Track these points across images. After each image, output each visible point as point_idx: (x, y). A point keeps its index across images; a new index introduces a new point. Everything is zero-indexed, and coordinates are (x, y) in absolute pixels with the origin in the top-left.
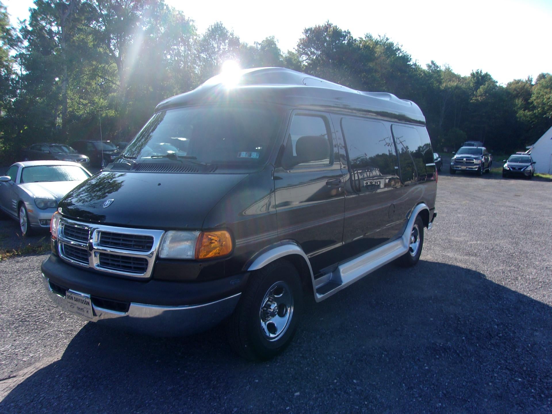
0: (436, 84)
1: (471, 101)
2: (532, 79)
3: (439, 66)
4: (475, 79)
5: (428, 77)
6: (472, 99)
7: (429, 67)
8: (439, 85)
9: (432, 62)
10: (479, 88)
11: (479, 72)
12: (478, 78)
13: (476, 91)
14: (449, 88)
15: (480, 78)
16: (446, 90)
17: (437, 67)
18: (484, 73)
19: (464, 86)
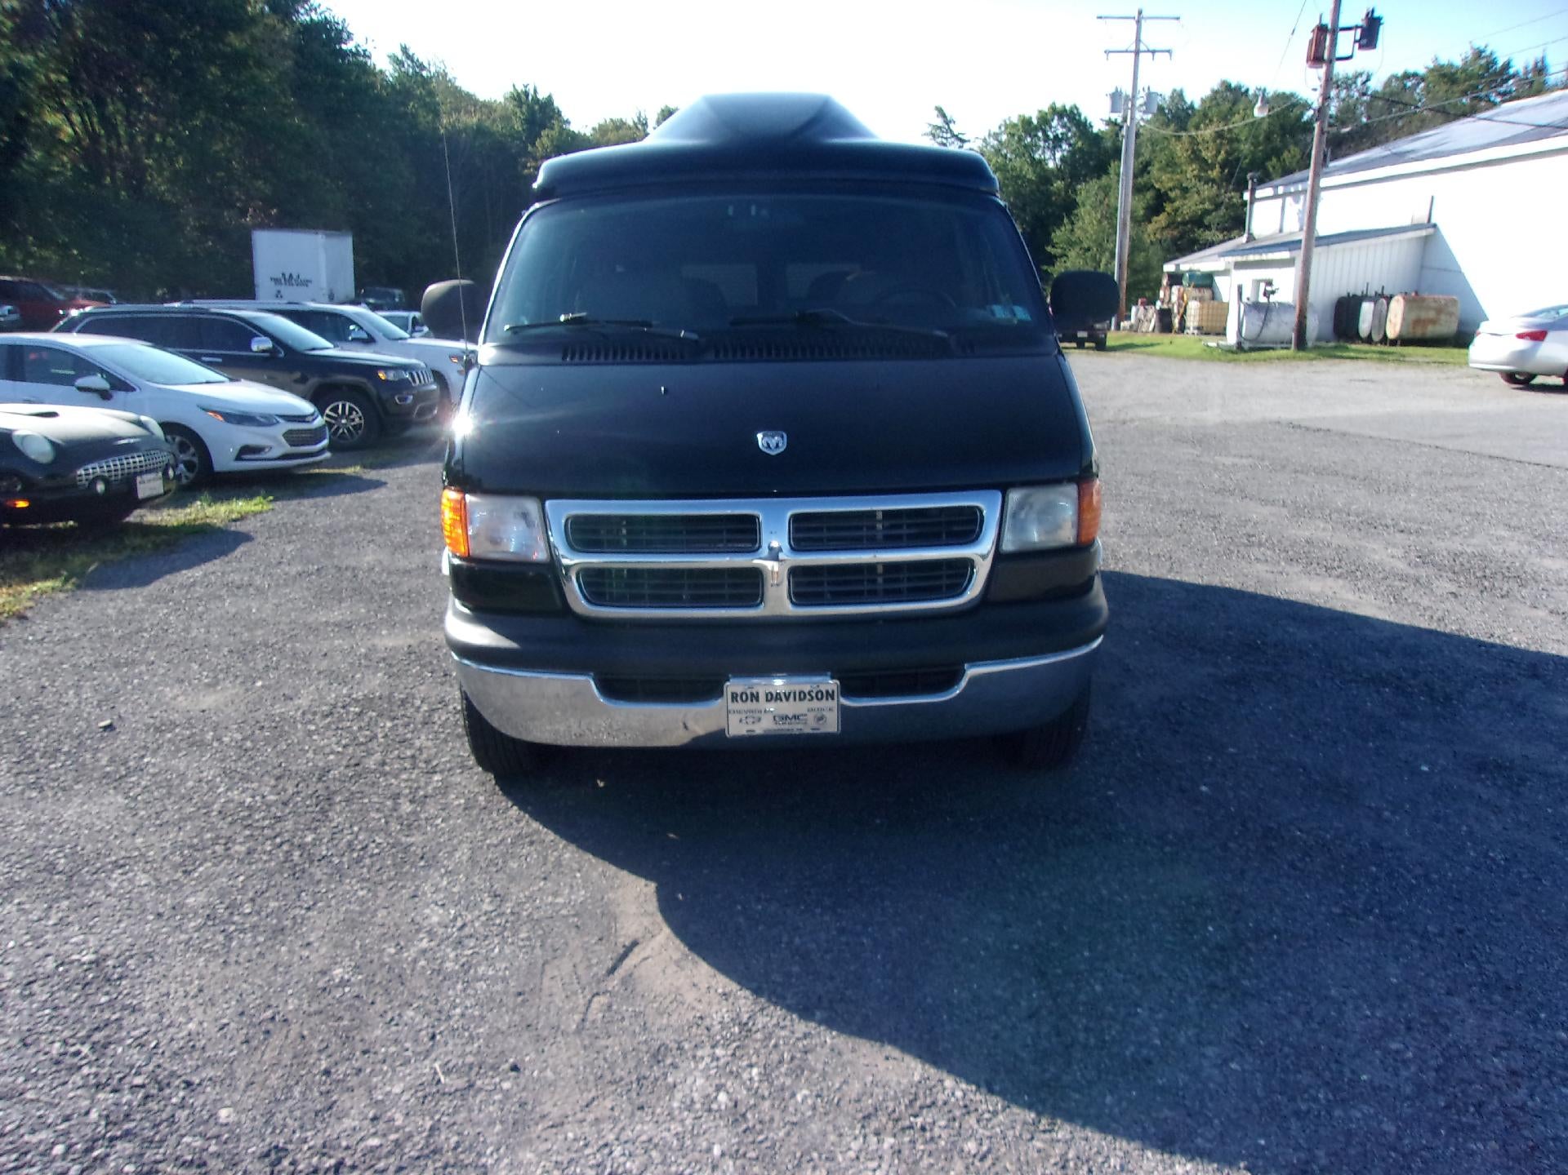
0: (424, 118)
1: (526, 171)
2: (646, 119)
3: (426, 64)
4: (524, 110)
5: (399, 93)
6: (525, 167)
7: (398, 62)
8: (433, 121)
9: (405, 50)
10: (540, 136)
11: (532, 92)
12: (530, 108)
13: (533, 145)
14: (459, 132)
15: (537, 107)
16: (454, 135)
17: (422, 67)
18: (542, 96)
19: (498, 127)
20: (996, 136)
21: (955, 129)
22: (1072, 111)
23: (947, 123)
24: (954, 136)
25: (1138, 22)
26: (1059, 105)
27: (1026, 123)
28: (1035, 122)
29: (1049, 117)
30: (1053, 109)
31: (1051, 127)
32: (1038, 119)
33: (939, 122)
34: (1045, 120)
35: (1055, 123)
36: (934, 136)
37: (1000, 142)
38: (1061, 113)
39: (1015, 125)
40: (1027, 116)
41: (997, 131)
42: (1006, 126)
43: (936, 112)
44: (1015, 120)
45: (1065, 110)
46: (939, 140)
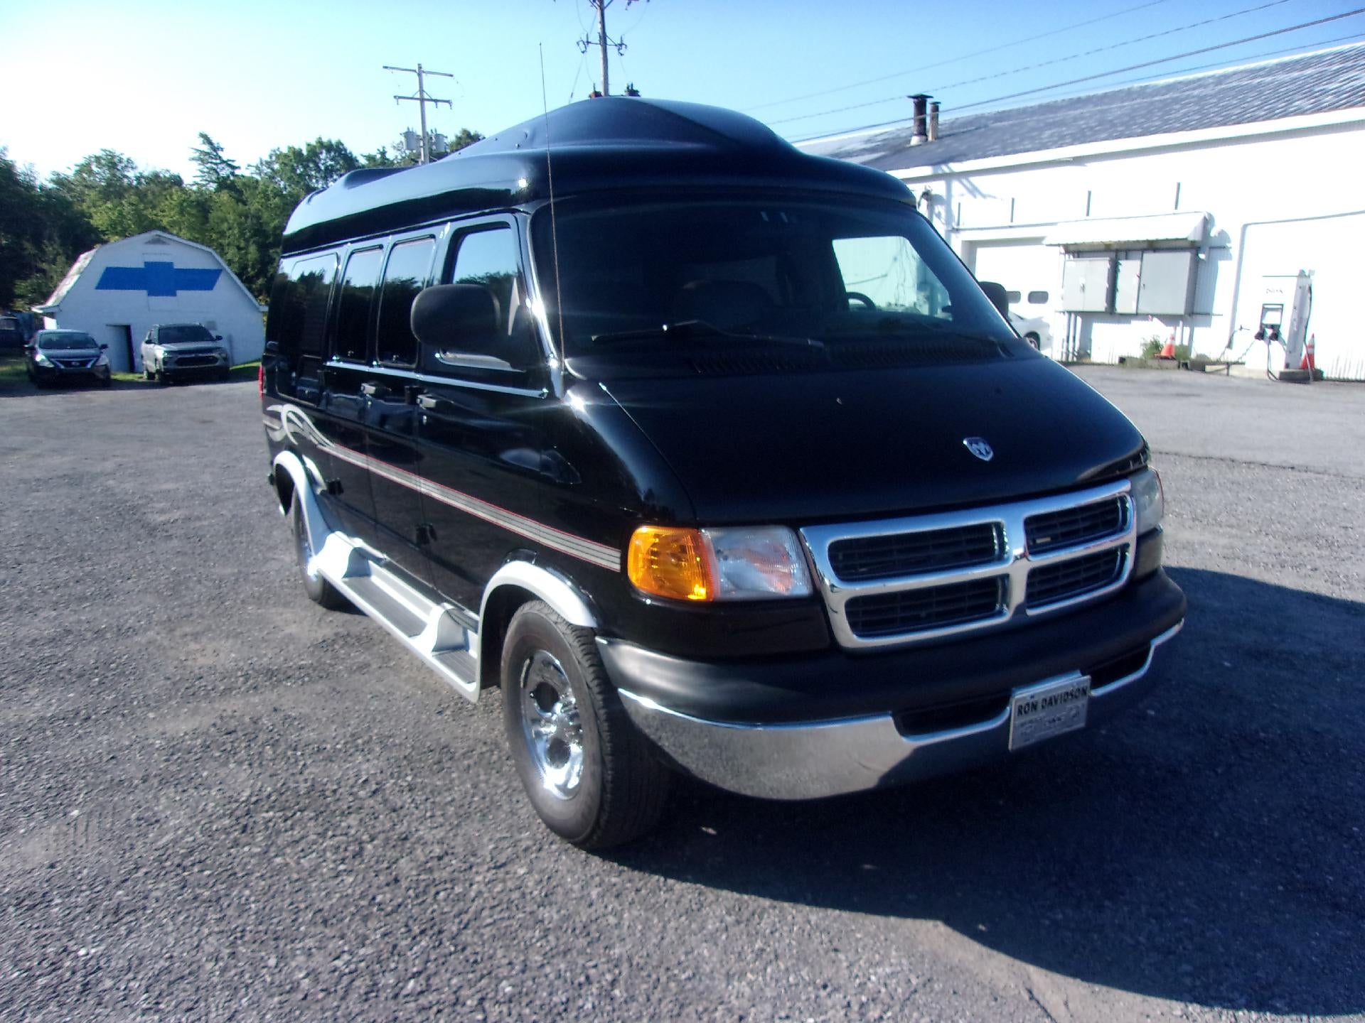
20: (269, 164)
21: (225, 155)
22: (337, 146)
23: (215, 149)
24: (223, 162)
25: (419, 75)
26: (325, 140)
27: (297, 154)
28: (305, 153)
29: (318, 151)
30: (320, 143)
31: (320, 159)
32: (309, 151)
33: (206, 148)
34: (314, 152)
35: (323, 156)
36: (202, 160)
37: (273, 169)
38: (329, 148)
39: (286, 156)
40: (297, 147)
41: (268, 159)
42: (278, 157)
43: (202, 139)
44: (285, 151)
45: (332, 145)
46: (209, 165)
